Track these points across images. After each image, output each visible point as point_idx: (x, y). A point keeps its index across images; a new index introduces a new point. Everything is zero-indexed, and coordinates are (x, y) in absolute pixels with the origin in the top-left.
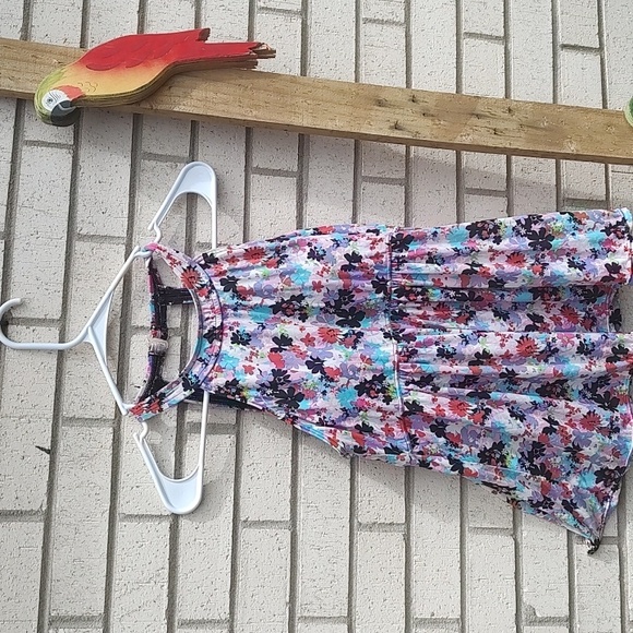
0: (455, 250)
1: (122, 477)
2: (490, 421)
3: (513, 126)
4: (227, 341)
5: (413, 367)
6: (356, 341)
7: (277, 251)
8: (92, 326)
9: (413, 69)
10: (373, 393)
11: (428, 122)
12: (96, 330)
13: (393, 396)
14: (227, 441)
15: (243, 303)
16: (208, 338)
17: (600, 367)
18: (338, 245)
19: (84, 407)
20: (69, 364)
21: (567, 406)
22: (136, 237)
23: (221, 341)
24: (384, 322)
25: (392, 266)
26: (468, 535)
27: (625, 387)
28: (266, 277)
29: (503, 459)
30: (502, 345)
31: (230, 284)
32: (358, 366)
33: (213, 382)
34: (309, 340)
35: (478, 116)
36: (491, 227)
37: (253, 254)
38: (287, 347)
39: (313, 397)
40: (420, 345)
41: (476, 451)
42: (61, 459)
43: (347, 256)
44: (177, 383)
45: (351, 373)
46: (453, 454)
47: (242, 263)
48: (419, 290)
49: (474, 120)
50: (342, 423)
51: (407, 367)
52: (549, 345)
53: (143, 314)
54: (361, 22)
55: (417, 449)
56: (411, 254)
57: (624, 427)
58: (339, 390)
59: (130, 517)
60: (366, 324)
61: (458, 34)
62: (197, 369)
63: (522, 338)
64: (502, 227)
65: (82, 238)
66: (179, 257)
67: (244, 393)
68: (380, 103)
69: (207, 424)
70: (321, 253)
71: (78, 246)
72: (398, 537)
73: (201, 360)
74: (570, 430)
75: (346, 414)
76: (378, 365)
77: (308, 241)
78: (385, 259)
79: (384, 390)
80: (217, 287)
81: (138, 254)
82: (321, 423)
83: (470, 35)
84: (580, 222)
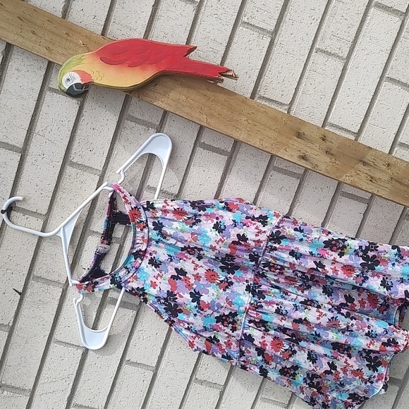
0: (311, 253)
1: (61, 319)
2: (293, 359)
3: (385, 177)
4: (146, 261)
5: (257, 314)
6: (227, 287)
7: (195, 215)
8: (64, 227)
9: (339, 95)
10: (226, 323)
11: (327, 159)
12: (66, 230)
13: (239, 327)
14: (131, 314)
15: (163, 240)
16: (135, 256)
17: (376, 346)
18: (235, 226)
19: (48, 272)
20: (44, 244)
21: (346, 362)
22: (108, 173)
23: (142, 260)
24: (250, 276)
25: (266, 249)
26: (259, 400)
27: (388, 358)
28: (182, 231)
29: (294, 375)
30: (318, 319)
31: (158, 227)
32: (222, 304)
33: (130, 284)
34: (197, 277)
35: (365, 164)
36: (341, 245)
37: (179, 212)
38: (182, 277)
39: (188, 314)
40: (266, 302)
41: (279, 367)
42: (27, 299)
43: (238, 235)
44: (108, 278)
45: (216, 308)
46: (264, 366)
47: (170, 216)
48: (279, 267)
49: (360, 166)
50: (201, 334)
51: (253, 314)
52: (348, 327)
53: (99, 225)
54: (314, 51)
55: (243, 359)
56: (281, 247)
57: (377, 381)
58: (205, 316)
59: (60, 342)
60: (238, 273)
61: (381, 77)
62: (122, 273)
63: (332, 318)
64: (348, 247)
65: (73, 164)
66: (131, 199)
67: (147, 296)
68: (299, 135)
69: (121, 301)
70: (222, 227)
71: (69, 169)
72: (217, 392)
73: (126, 268)
74: (342, 375)
75: (205, 329)
76: (235, 308)
77: (217, 216)
78: (263, 244)
79: (234, 322)
80: (149, 226)
81: (105, 188)
82: (188, 329)
83: (391, 80)
84: (402, 258)
